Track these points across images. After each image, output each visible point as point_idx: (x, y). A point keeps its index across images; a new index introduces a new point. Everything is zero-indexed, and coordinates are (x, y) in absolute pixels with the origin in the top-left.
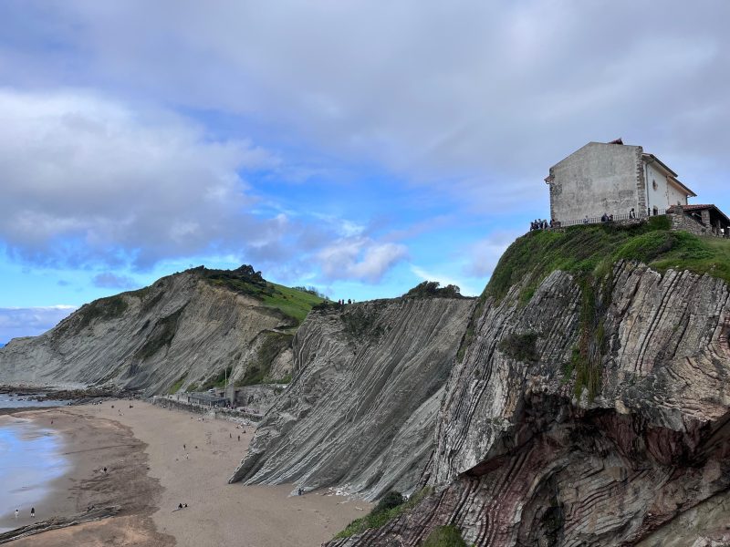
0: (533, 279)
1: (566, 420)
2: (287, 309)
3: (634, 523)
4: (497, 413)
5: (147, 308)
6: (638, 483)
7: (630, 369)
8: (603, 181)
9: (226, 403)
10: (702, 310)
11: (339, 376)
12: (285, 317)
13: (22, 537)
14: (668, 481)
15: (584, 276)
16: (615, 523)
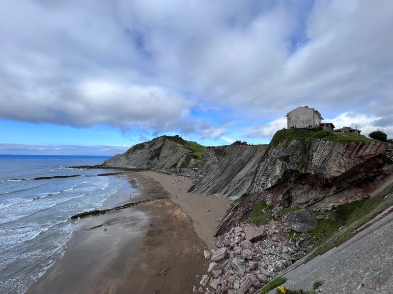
0: (288, 141)
1: (295, 176)
2: (191, 147)
3: (311, 200)
4: (277, 174)
5: (151, 147)
6: (312, 191)
7: (316, 164)
8: (303, 117)
9: (177, 172)
10: (336, 150)
11: (214, 166)
12: (191, 150)
13: (141, 204)
14: (321, 191)
15: (303, 142)
16: (306, 200)
